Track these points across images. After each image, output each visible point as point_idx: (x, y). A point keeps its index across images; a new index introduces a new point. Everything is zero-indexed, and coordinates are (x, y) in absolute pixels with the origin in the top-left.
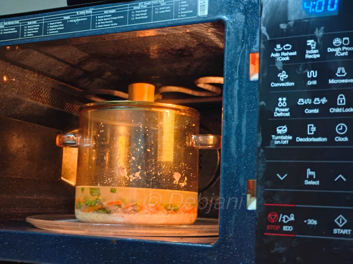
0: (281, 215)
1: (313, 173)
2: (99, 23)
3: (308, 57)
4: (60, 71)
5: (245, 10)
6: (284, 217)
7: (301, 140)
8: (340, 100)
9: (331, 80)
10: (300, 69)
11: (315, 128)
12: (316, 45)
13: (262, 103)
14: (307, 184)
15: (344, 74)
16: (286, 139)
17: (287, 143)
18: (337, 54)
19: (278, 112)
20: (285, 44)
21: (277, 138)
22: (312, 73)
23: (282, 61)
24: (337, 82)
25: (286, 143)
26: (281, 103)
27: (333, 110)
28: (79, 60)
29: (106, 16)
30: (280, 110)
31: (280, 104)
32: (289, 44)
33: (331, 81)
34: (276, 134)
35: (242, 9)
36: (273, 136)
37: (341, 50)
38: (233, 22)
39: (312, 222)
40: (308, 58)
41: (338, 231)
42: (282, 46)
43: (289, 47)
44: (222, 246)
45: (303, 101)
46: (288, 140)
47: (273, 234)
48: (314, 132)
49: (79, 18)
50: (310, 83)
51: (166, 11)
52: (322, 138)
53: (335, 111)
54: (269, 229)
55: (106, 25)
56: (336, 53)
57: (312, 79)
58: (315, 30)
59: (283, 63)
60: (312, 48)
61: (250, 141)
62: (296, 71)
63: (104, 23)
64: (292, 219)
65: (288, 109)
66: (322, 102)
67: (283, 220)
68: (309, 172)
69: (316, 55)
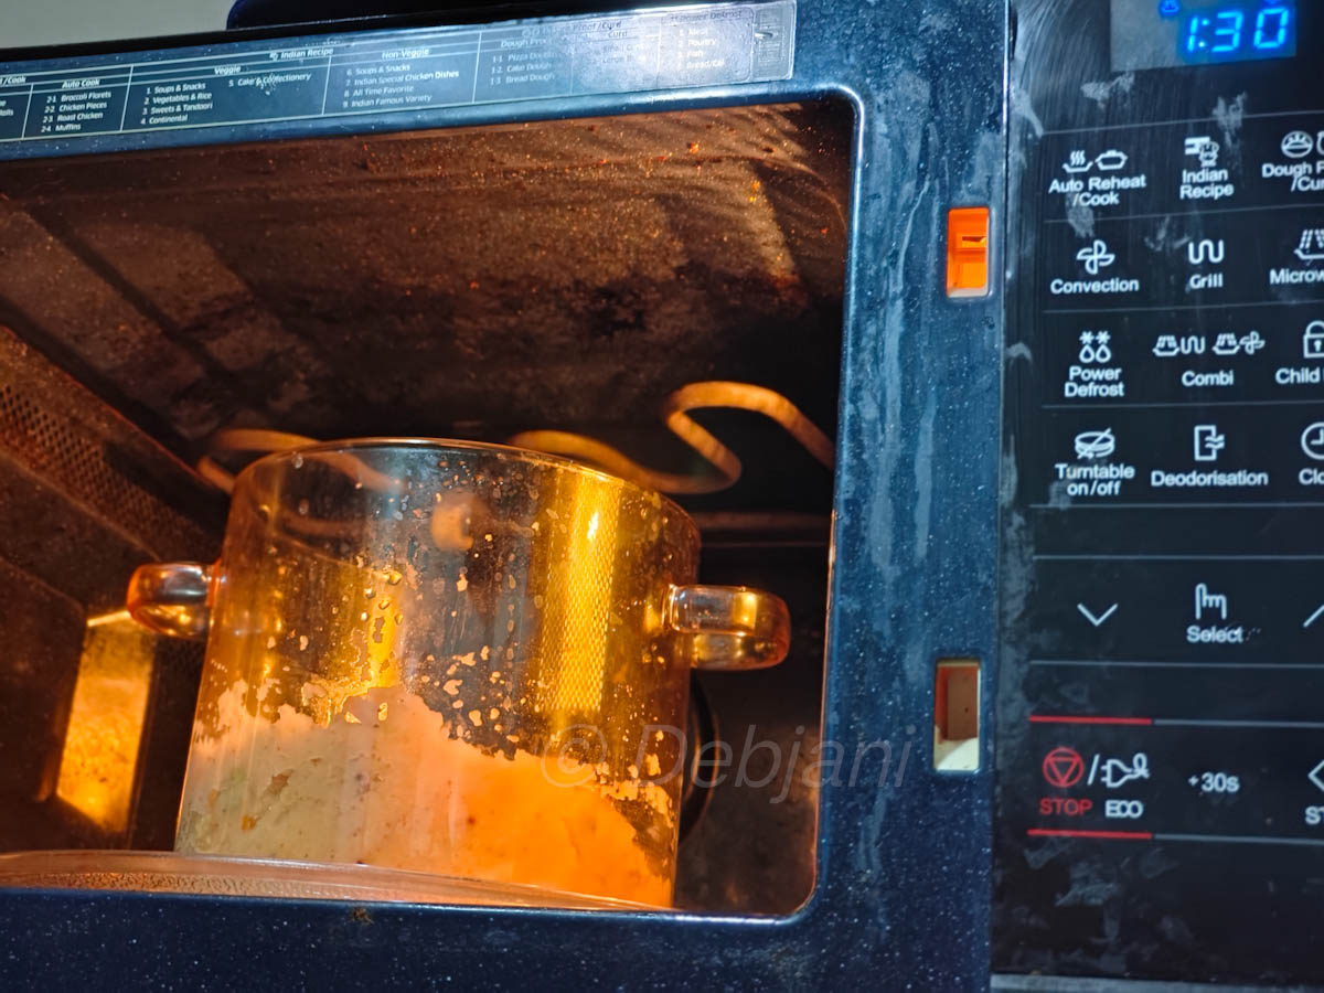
0: (1097, 758)
1: (1220, 600)
2: (357, 93)
3: (1188, 192)
4: (119, 345)
5: (932, 63)
6: (1108, 767)
7: (1170, 480)
8: (1311, 342)
9: (1278, 273)
10: (1162, 235)
11: (1221, 438)
12: (1219, 153)
13: (1020, 349)
14: (1196, 640)
16: (1112, 476)
17: (1117, 492)
18: (1297, 184)
19: (1078, 380)
20: (1104, 151)
21: (1078, 472)
22: (1206, 248)
23: (1091, 206)
24: (1301, 280)
25: (1113, 490)
26: (1091, 351)
27: (1287, 376)
28: (204, 305)
29: (389, 69)
30: (1086, 375)
31: (1087, 355)
32: (1118, 150)
33: (1279, 277)
34: (1073, 459)
35: (920, 62)
36: (1061, 467)
37: (1310, 171)
38: (886, 102)
39: (1221, 783)
40: (1190, 196)
41: (1321, 814)
42: (1089, 157)
43: (1117, 160)
44: (831, 918)
45: (1173, 344)
46: (1118, 479)
47: (1065, 834)
48: (1219, 452)
49: (276, 74)
50: (1197, 283)
52: (1251, 475)
53: (1295, 378)
54: (1049, 812)
55: (383, 101)
56: (1295, 182)
57: (1207, 268)
58: (1215, 105)
59: (1095, 215)
60: (1205, 163)
61: (949, 518)
62: (1147, 240)
63: (378, 92)
64: (1142, 772)
65: (1118, 371)
66: (1247, 348)
67: (1103, 779)
68: (1205, 597)
69: (1217, 188)
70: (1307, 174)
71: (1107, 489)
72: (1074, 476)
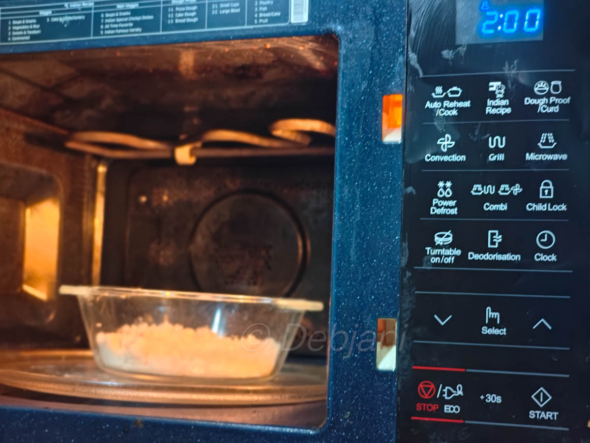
0: (441, 386)
1: (497, 315)
2: (107, 26)
3: (490, 111)
4: (22, 98)
5: (376, 17)
6: (445, 390)
7: (477, 257)
8: (544, 190)
9: (530, 155)
10: (477, 132)
11: (500, 236)
12: (505, 91)
13: (410, 189)
14: (486, 333)
15: (551, 144)
16: (451, 254)
17: (453, 262)
18: (540, 109)
19: (436, 205)
20: (452, 87)
21: (435, 252)
22: (497, 140)
23: (445, 116)
24: (540, 158)
25: (451, 260)
26: (443, 191)
27: (532, 207)
28: (57, 79)
29: (121, 14)
30: (440, 203)
31: (441, 193)
32: (458, 87)
33: (530, 157)
34: (434, 245)
35: (370, 16)
36: (428, 249)
37: (547, 102)
39: (494, 399)
40: (490, 113)
41: (536, 414)
42: (445, 90)
43: (457, 92)
44: (333, 432)
45: (480, 189)
46: (453, 255)
47: (427, 419)
48: (499, 243)
49: (69, 15)
50: (492, 158)
51: (233, 11)
52: (513, 255)
53: (535, 208)
54: (420, 409)
55: (120, 31)
56: (540, 107)
57: (497, 151)
58: (504, 65)
59: (446, 121)
60: (498, 96)
61: (383, 252)
62: (470, 134)
63: (116, 26)
64: (460, 393)
65: (455, 201)
66: (514, 192)
67: (444, 395)
68: (490, 313)
69: (504, 109)
70: (545, 104)
71: (448, 260)
72: (434, 254)
